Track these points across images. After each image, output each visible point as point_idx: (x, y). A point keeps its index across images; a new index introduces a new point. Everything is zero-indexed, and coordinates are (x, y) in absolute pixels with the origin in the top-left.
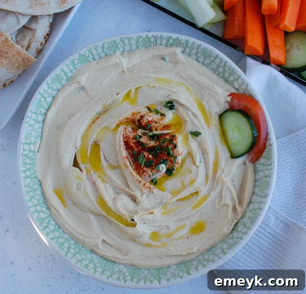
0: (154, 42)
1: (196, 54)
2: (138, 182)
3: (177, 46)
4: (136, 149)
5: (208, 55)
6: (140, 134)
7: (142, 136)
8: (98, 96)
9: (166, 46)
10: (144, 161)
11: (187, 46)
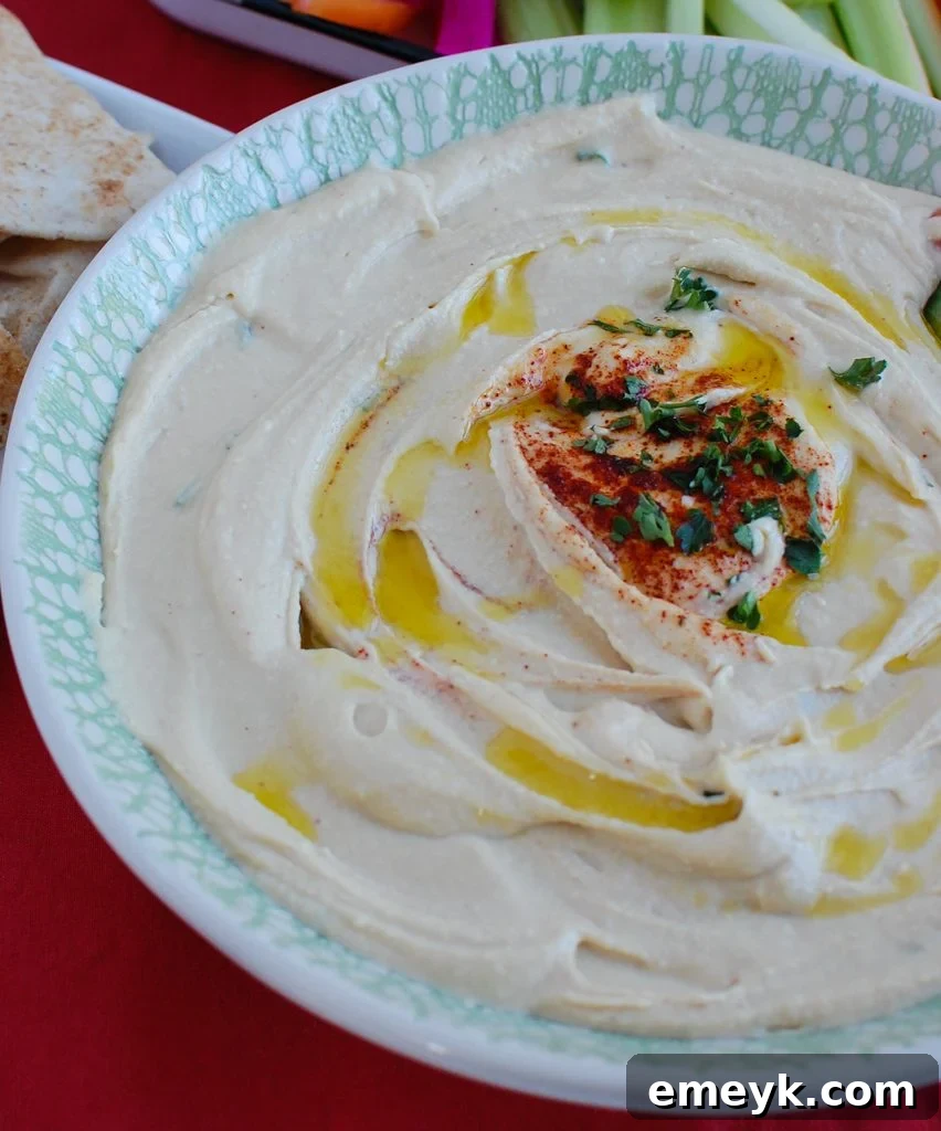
0: (530, 92)
1: (727, 105)
2: (671, 624)
3: (632, 90)
4: (605, 490)
5: (782, 89)
6: (605, 432)
7: (613, 437)
8: (341, 332)
9: (585, 102)
10: (666, 524)
11: (679, 77)
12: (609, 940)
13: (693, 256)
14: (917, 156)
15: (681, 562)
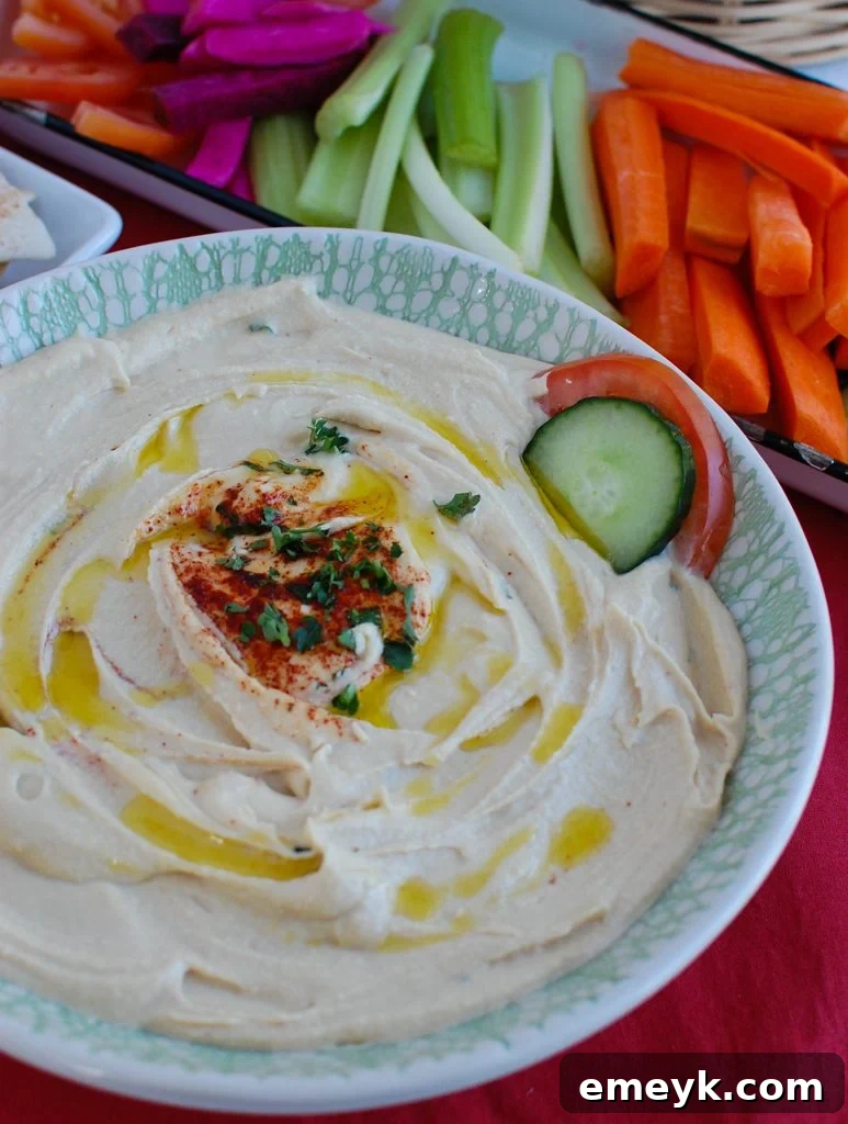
0: (212, 275)
1: (374, 286)
2: (282, 709)
3: (297, 274)
4: (239, 599)
5: (419, 273)
6: (244, 552)
7: (251, 556)
8: (39, 470)
9: (258, 283)
10: (285, 629)
11: (334, 262)
12: (209, 968)
13: (329, 409)
14: (526, 329)
15: (296, 659)
